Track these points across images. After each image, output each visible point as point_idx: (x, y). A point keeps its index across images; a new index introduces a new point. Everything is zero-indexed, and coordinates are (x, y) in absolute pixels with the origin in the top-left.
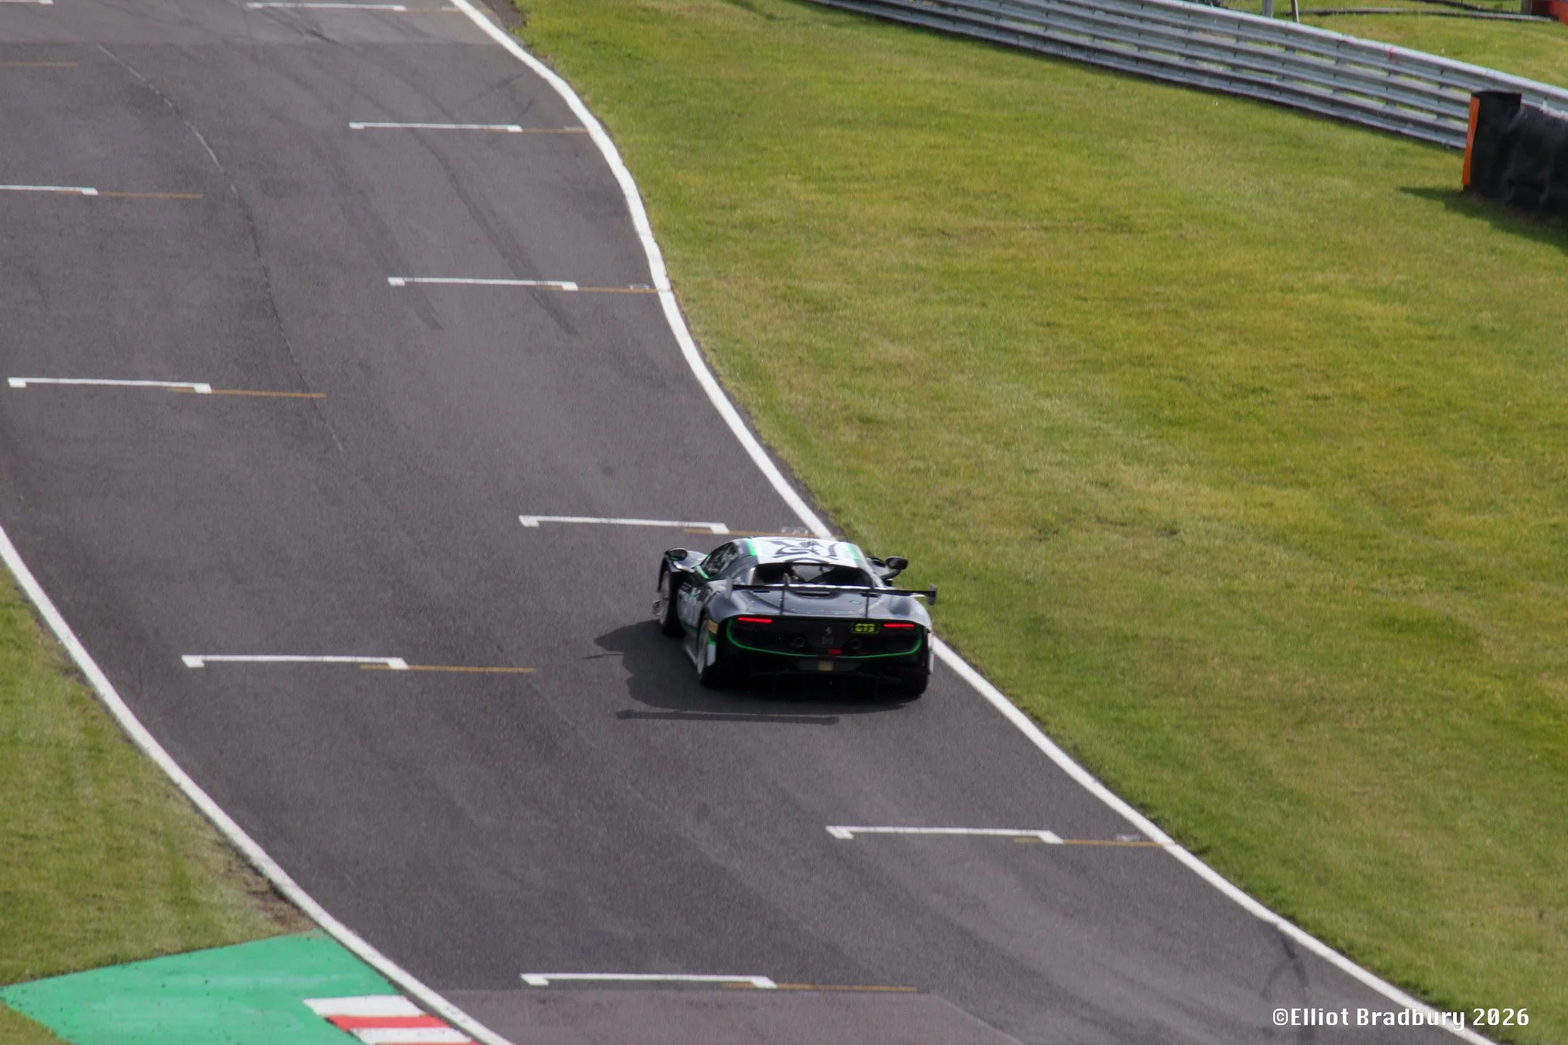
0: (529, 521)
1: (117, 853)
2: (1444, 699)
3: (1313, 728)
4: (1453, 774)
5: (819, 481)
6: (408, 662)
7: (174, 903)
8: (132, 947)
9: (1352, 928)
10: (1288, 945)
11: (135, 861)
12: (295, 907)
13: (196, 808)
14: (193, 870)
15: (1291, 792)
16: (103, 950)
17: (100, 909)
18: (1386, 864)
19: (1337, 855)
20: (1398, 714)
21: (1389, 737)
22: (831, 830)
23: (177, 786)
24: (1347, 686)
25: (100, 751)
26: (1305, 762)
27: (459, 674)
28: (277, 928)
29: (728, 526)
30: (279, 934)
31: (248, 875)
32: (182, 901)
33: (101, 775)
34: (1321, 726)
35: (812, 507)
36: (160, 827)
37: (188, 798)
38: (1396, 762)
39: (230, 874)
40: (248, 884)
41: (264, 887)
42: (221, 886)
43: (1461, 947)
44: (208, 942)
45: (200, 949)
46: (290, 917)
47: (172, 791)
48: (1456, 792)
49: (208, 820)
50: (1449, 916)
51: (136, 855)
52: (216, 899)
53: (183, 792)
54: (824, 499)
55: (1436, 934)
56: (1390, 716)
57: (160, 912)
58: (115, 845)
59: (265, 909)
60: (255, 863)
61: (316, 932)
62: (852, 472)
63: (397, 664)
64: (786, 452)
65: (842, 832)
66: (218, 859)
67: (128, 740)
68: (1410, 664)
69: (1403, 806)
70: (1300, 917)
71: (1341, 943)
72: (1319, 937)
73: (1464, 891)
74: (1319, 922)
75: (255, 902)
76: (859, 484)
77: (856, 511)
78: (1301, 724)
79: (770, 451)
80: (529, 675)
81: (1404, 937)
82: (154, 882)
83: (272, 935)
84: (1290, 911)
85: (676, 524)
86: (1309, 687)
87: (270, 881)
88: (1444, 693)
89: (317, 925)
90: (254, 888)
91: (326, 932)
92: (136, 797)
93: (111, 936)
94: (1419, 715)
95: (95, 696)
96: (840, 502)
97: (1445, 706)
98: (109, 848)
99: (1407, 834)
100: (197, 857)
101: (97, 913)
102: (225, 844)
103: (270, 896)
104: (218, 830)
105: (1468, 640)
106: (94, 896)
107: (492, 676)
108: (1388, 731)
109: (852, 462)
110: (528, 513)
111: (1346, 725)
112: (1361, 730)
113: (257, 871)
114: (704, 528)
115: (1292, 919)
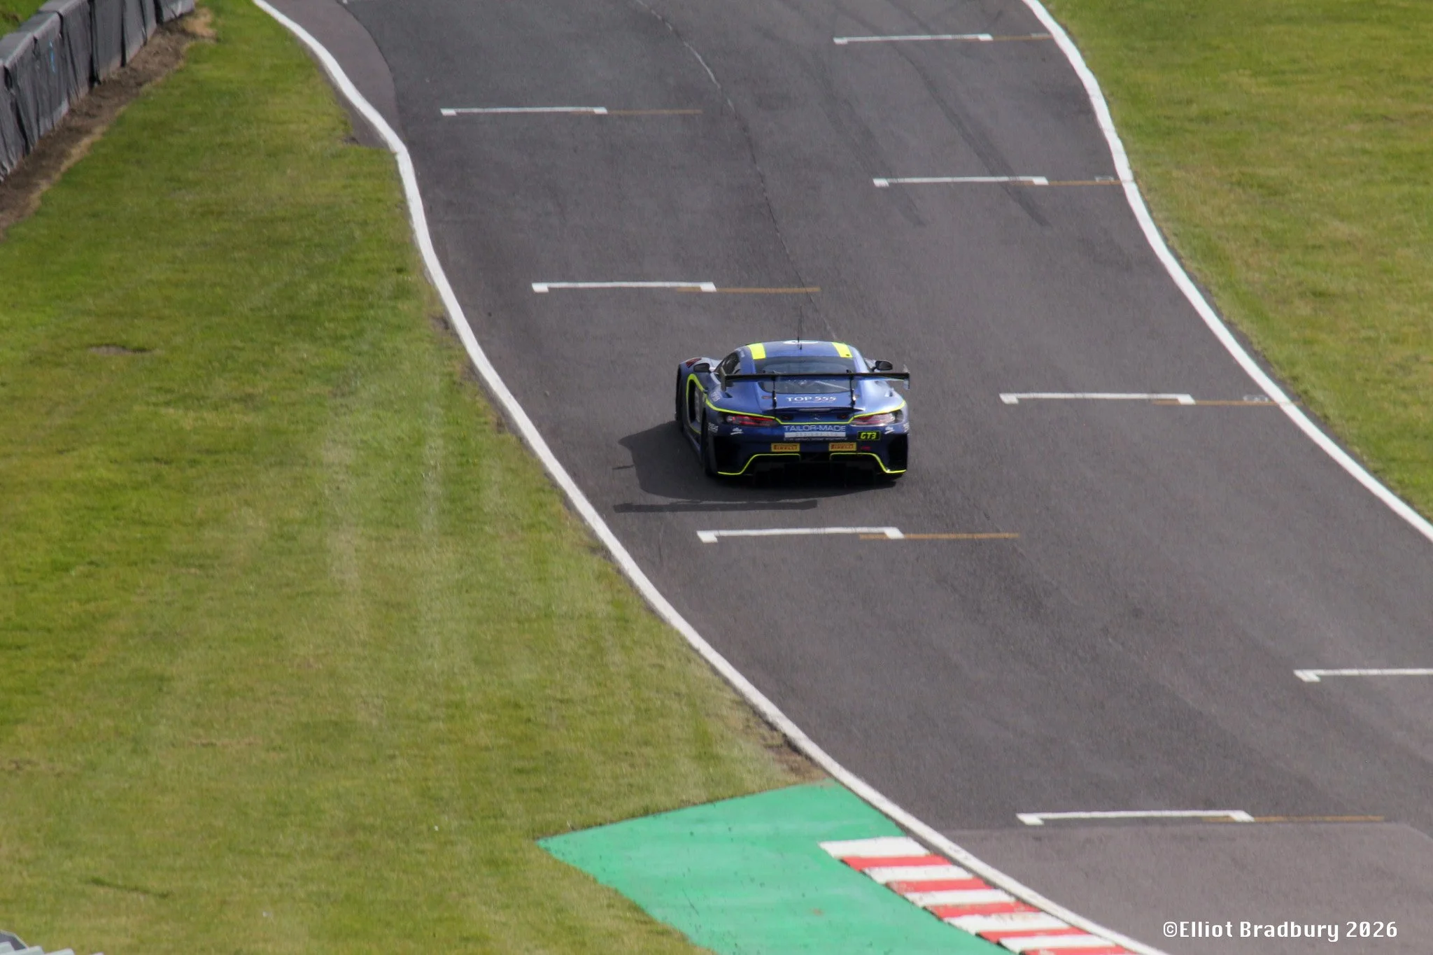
0: (1009, 398)
1: (645, 713)
5: (1278, 352)
6: (903, 532)
7: (698, 758)
8: (662, 799)
11: (661, 721)
12: (809, 758)
13: (715, 670)
14: (714, 727)
16: (634, 802)
17: (632, 766)
22: (1300, 674)
23: (697, 651)
25: (627, 621)
27: (949, 542)
28: (792, 778)
29: (1193, 396)
30: (795, 784)
31: (764, 730)
32: (706, 754)
33: (628, 643)
35: (1271, 376)
36: (683, 689)
37: (707, 662)
39: (749, 731)
40: (764, 739)
41: (778, 741)
42: (741, 742)
44: (730, 793)
45: (724, 799)
46: (804, 768)
47: (693, 655)
49: (727, 682)
51: (662, 716)
52: (736, 753)
53: (701, 657)
54: (1282, 368)
57: (685, 765)
58: (643, 706)
59: (781, 761)
60: (770, 720)
61: (828, 781)
62: (1308, 342)
63: (893, 533)
64: (1245, 327)
65: (1309, 676)
66: (737, 717)
67: (651, 611)
75: (770, 755)
76: (1314, 354)
77: (1313, 378)
79: (1230, 325)
80: (1013, 540)
82: (679, 739)
83: (788, 784)
85: (1144, 396)
87: (785, 736)
89: (829, 775)
90: (770, 742)
91: (836, 780)
92: (661, 662)
93: (645, 789)
95: (620, 571)
96: (1298, 371)
98: (638, 709)
100: (717, 715)
101: (629, 769)
102: (743, 702)
103: (786, 749)
104: (735, 690)
106: (626, 754)
107: (980, 542)
109: (1308, 333)
110: (1008, 391)
113: (772, 727)
114: (1171, 400)
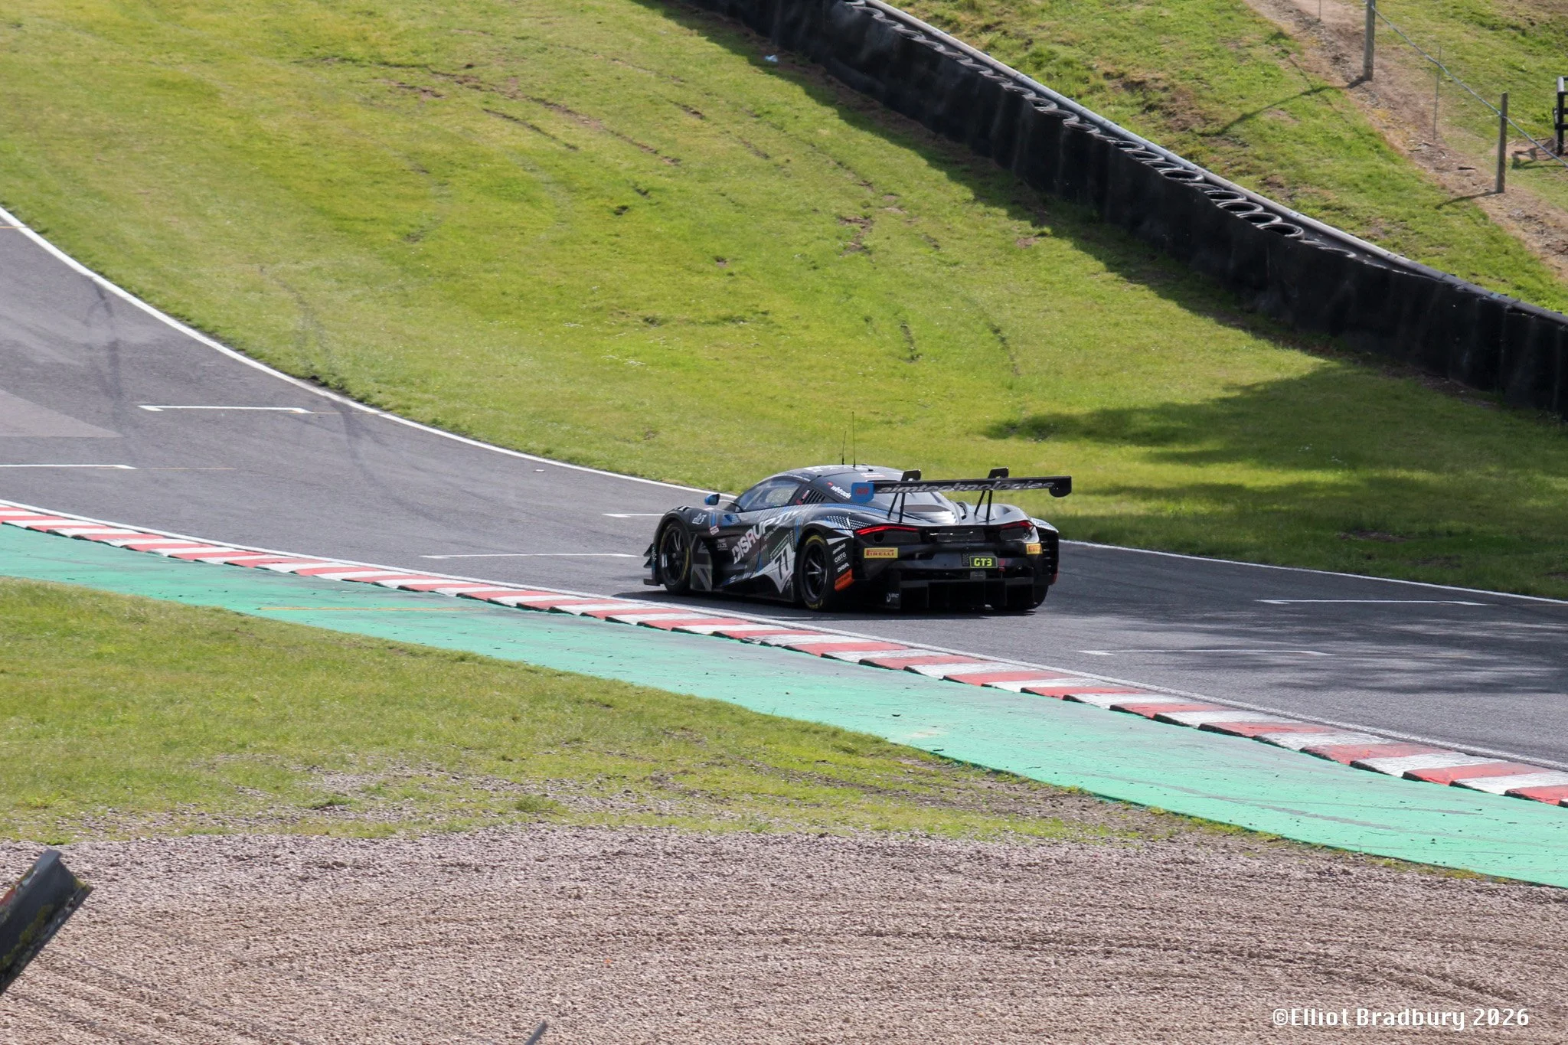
2: (198, 133)
3: (113, 152)
4: (204, 180)
9: (141, 280)
10: (100, 291)
15: (100, 193)
18: (162, 238)
19: (132, 234)
20: (168, 142)
21: (163, 157)
24: (135, 124)
26: (109, 173)
34: (119, 150)
38: (168, 173)
43: (211, 290)
48: (205, 191)
50: (203, 271)
55: (195, 282)
56: (162, 144)
68: (176, 110)
69: (172, 201)
70: (108, 273)
71: (135, 289)
72: (120, 286)
73: (213, 255)
74: (120, 276)
78: (105, 149)
81: (174, 284)
84: (101, 269)
86: (110, 125)
88: (196, 128)
94: (181, 142)
97: (198, 137)
99: (176, 219)
105: (212, 95)
108: (162, 153)
111: (135, 149)
112: (144, 153)
115: (101, 274)
